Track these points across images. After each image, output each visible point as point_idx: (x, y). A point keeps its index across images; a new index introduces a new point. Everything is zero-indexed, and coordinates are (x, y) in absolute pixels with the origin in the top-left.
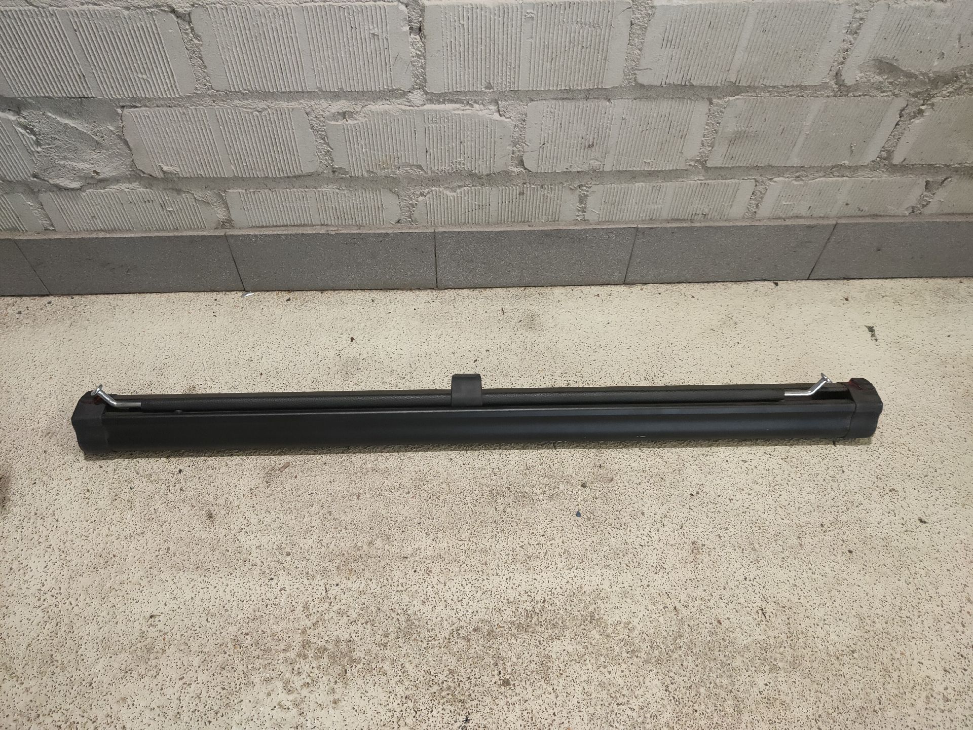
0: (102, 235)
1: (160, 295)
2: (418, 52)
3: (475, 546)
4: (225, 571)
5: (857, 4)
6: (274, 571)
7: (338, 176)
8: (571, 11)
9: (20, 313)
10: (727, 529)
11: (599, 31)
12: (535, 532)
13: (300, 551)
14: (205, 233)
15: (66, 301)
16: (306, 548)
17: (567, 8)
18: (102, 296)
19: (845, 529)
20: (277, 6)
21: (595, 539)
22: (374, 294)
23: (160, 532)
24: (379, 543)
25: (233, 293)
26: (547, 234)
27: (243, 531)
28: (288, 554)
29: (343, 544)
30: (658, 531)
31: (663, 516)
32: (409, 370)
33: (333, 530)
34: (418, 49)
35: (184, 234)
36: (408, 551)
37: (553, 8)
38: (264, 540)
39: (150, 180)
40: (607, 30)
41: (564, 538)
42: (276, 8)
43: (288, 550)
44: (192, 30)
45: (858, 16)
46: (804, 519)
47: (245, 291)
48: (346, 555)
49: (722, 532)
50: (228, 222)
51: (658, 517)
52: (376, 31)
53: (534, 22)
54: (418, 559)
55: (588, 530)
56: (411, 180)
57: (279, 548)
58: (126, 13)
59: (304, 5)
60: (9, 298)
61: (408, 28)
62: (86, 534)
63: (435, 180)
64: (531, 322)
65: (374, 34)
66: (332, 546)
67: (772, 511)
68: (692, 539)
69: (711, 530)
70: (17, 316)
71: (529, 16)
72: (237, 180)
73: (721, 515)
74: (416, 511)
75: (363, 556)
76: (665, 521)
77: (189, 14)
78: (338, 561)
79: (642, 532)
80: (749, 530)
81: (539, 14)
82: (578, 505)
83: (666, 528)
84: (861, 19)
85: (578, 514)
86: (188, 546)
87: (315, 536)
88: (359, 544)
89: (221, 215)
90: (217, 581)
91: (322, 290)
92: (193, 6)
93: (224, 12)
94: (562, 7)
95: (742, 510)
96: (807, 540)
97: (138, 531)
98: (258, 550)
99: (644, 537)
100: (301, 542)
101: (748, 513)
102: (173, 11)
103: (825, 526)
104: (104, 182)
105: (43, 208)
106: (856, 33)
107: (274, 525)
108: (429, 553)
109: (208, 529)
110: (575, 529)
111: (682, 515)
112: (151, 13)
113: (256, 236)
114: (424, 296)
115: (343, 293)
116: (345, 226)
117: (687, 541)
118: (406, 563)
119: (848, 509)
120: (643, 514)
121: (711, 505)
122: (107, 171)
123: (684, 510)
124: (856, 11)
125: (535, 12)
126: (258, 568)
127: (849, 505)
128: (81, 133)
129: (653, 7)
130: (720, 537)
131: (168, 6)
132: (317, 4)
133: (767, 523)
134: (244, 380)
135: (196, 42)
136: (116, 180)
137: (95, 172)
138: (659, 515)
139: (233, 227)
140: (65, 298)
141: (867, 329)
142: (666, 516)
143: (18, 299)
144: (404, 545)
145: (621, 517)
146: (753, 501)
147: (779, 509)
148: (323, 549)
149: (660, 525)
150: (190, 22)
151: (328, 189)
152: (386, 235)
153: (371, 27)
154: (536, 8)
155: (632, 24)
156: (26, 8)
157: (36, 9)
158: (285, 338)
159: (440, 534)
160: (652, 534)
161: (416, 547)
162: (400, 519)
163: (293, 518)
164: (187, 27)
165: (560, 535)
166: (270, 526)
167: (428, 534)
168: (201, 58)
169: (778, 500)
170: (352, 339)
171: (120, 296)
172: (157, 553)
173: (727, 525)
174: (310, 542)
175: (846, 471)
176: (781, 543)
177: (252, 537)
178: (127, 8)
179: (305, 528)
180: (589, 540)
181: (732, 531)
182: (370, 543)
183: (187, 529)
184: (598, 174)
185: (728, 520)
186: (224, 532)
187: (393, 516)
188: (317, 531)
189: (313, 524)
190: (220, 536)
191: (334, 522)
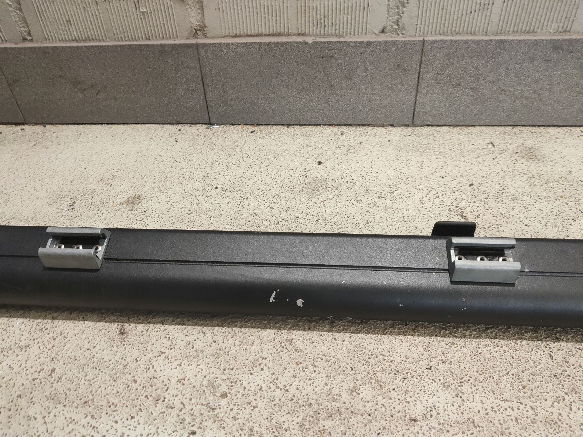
4: (124, 413)
6: (198, 420)
13: (242, 392)
14: (177, 42)
15: (39, 129)
16: (253, 389)
22: (343, 129)
23: (50, 346)
24: (366, 392)
25: (198, 125)
27: (163, 356)
28: (224, 395)
29: (309, 388)
33: (295, 366)
35: (155, 42)
36: (418, 410)
38: (191, 371)
43: (224, 388)
47: (211, 124)
48: (315, 407)
50: (200, 30)
54: (434, 424)
57: (212, 385)
66: (292, 390)
75: (343, 410)
78: (302, 415)
86: (80, 369)
87: (266, 372)
88: (335, 391)
89: (194, 20)
90: (108, 427)
91: (288, 125)
98: (179, 385)
100: (246, 378)
105: (20, 10)
107: (208, 351)
108: (454, 417)
109: (115, 349)
113: (227, 45)
116: (324, 36)
118: (417, 429)
126: (175, 412)
139: (205, 36)
140: (38, 127)
144: (409, 399)
148: (279, 393)
152: (369, 43)
158: (247, 160)
159: (466, 388)
161: (430, 404)
162: (397, 360)
163: (237, 343)
166: (202, 351)
167: (446, 387)
170: (320, 163)
172: (36, 375)
174: (259, 380)
177: (175, 364)
179: (252, 358)
182: (353, 391)
183: (86, 347)
186: (136, 354)
187: (386, 353)
188: (271, 365)
189: (265, 355)
190: (128, 360)
191: (296, 355)
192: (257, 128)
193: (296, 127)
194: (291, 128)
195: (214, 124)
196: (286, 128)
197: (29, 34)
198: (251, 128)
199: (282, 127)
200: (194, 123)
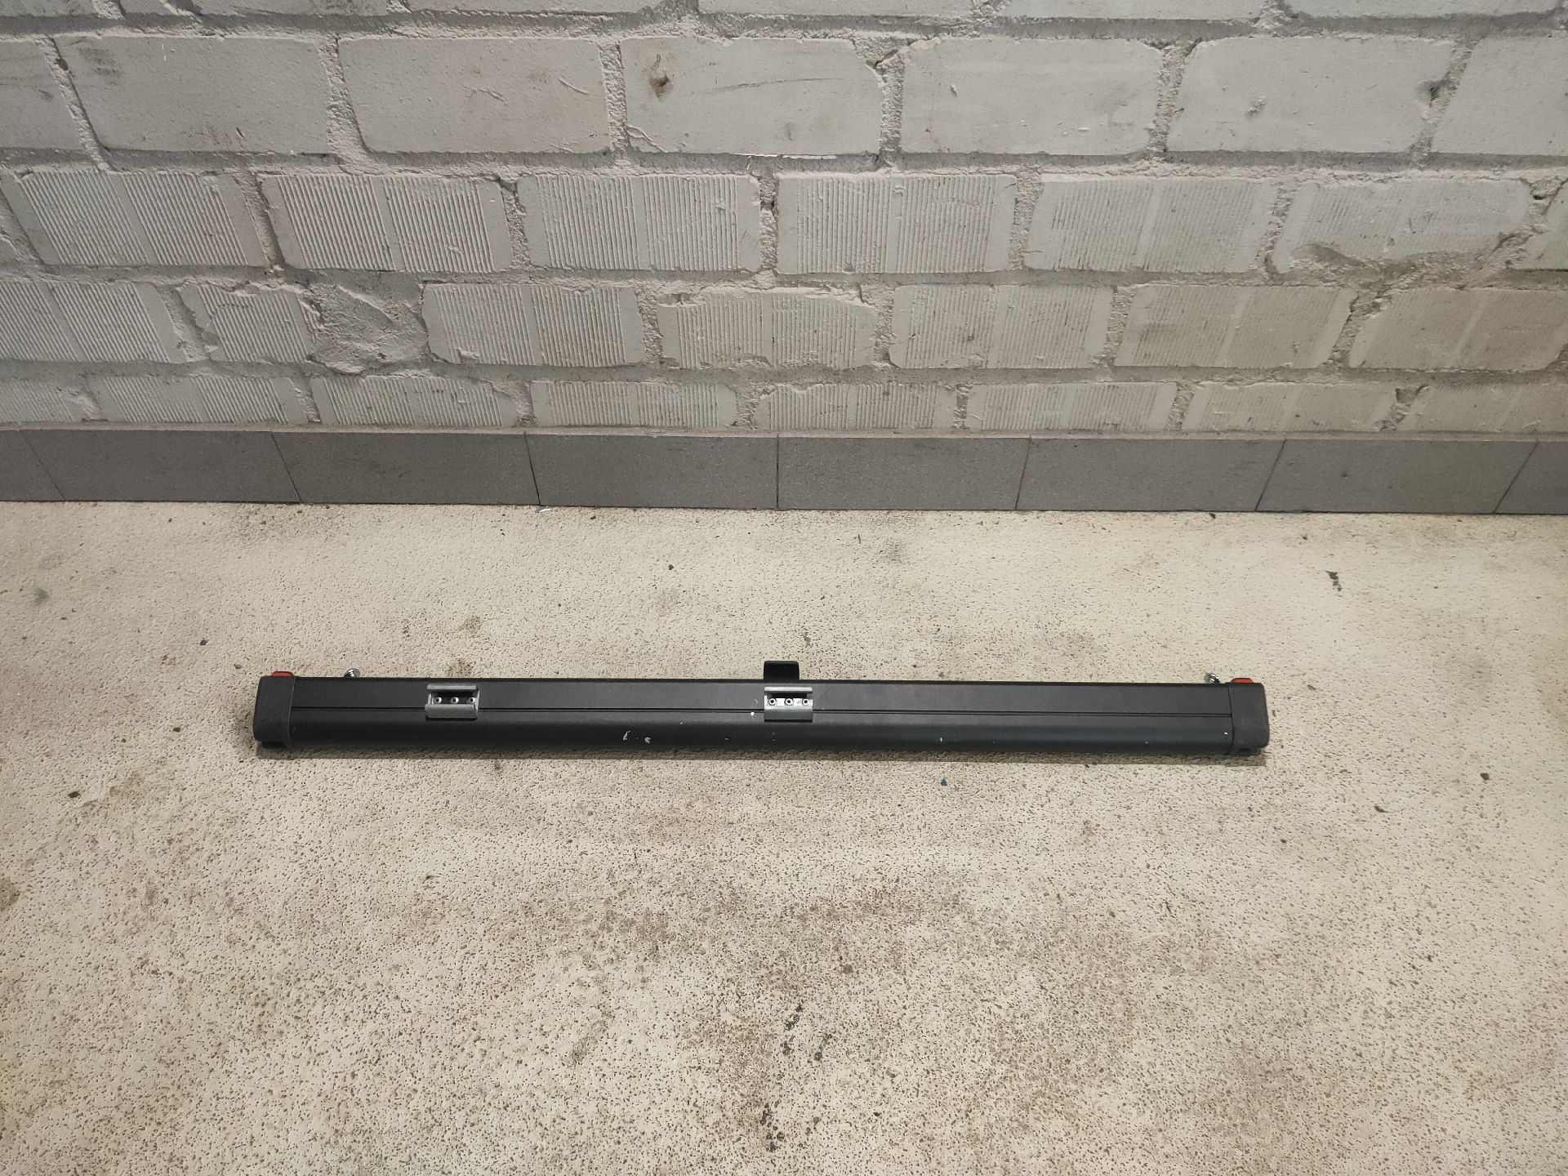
0: (376, 430)
1: (435, 507)
2: (769, 229)
3: (815, 814)
4: (516, 830)
5: (1282, 184)
6: (573, 832)
7: (665, 367)
8: (946, 187)
9: (264, 523)
10: (1129, 808)
11: (978, 208)
12: (889, 800)
13: (604, 810)
14: (500, 432)
15: (320, 510)
16: (612, 808)
17: (942, 184)
18: (363, 507)
19: (1279, 815)
20: (614, 177)
21: (963, 812)
22: (699, 514)
23: (437, 782)
24: (698, 805)
25: (525, 507)
26: (918, 444)
27: (537, 785)
28: (591, 814)
29: (655, 805)
30: (1042, 806)
31: (1049, 790)
32: (740, 605)
33: (645, 788)
34: (769, 226)
35: (475, 432)
36: (735, 817)
37: (926, 182)
38: (562, 797)
39: (441, 366)
40: (989, 208)
41: (925, 810)
42: (613, 180)
43: (590, 809)
44: (517, 200)
45: (1283, 196)
46: (1227, 801)
47: (541, 505)
48: (660, 817)
49: (1122, 812)
50: (529, 420)
51: (1042, 791)
52: (723, 205)
53: (904, 198)
54: (745, 825)
55: (955, 802)
56: (752, 374)
57: (579, 806)
58: (446, 181)
59: (643, 176)
60: (251, 505)
61: (759, 202)
62: (349, 782)
63: (782, 375)
64: (895, 553)
65: (720, 209)
66: (643, 807)
67: (1188, 789)
68: (1085, 817)
69: (1109, 808)
70: (261, 526)
71: (898, 191)
72: (545, 370)
73: (1122, 791)
74: (745, 771)
75: (680, 820)
76: (1052, 795)
77: (515, 184)
78: (650, 825)
79: (1022, 807)
80: (1157, 810)
81: (910, 190)
82: (944, 772)
83: (1053, 804)
84: (1288, 200)
85: (944, 783)
86: (471, 799)
87: (622, 794)
88: (676, 806)
89: (522, 410)
90: (505, 841)
91: (635, 508)
92: (521, 175)
93: (554, 182)
94: (936, 183)
95: (1149, 787)
96: (1229, 825)
97: (412, 781)
98: (554, 808)
99: (1025, 813)
100: (606, 800)
101: (1156, 791)
102: (498, 180)
103: (1254, 810)
104: (387, 367)
105: (311, 396)
106: (1284, 214)
107: (574, 780)
108: (759, 820)
109: (495, 782)
110: (939, 800)
111: (1073, 790)
112: (474, 182)
113: (561, 437)
114: (761, 518)
115: (660, 512)
116: (670, 428)
117: (1077, 819)
118: (732, 829)
119: (1285, 791)
120: (1024, 786)
121: (1110, 779)
122: (394, 355)
123: (1076, 783)
124: (1281, 191)
125: (905, 188)
126: (554, 827)
127: (1286, 786)
128: (373, 309)
129: (1040, 184)
130: (1119, 817)
131: (493, 175)
132: (659, 176)
133: (1180, 803)
134: (539, 611)
135: (519, 213)
136: (404, 365)
137: (380, 355)
138: (1045, 787)
139: (534, 425)
140: (319, 507)
141: (1328, 575)
142: (1053, 789)
143: (262, 507)
144: (729, 809)
145: (996, 788)
146: (1164, 777)
147: (1196, 786)
148: (632, 810)
149: (1044, 799)
150: (514, 193)
151: (653, 383)
152: (719, 439)
153: (717, 201)
154: (905, 183)
155: (1017, 202)
156: (339, 175)
157: (349, 176)
158: (589, 563)
159: (773, 800)
160: (1035, 810)
161: (744, 812)
162: (725, 779)
163: (597, 771)
164: (512, 197)
165: (920, 806)
166: (569, 780)
167: (759, 798)
168: (522, 231)
169: (1196, 776)
170: (671, 567)
171: (386, 507)
172: (434, 807)
173: (1128, 804)
174: (617, 801)
175: (1286, 746)
176: (1197, 828)
177: (548, 792)
178: (448, 177)
179: (611, 784)
180: (956, 813)
181: (1135, 810)
182: (689, 805)
183: (470, 781)
184: (979, 372)
185: (1130, 797)
186: (514, 785)
187: (717, 775)
188: (625, 788)
189: (620, 781)
190: (508, 790)
191: (646, 780)
192: (597, 512)
193: (645, 510)
194: (639, 512)
195: (543, 506)
196: (632, 511)
197: (318, 417)
198: (591, 512)
199: (629, 510)
200: (520, 504)
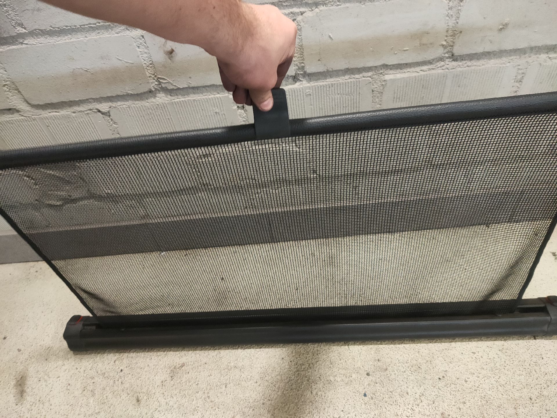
0: (78, 228)
1: (113, 256)
5: (519, 65)
8: (333, 88)
10: (464, 403)
11: (352, 97)
12: (337, 408)
14: (135, 223)
21: (376, 412)
22: (236, 248)
23: (109, 411)
25: (154, 252)
30: (418, 405)
34: (243, 118)
37: (322, 87)
40: (358, 96)
41: (356, 412)
42: (158, 105)
44: (112, 120)
45: (520, 72)
52: (217, 110)
53: (312, 97)
55: (372, 406)
59: (173, 101)
61: (236, 107)
65: (216, 113)
68: (441, 410)
73: (460, 393)
76: (423, 398)
77: (109, 112)
79: (408, 407)
84: (523, 73)
85: (365, 395)
87: (199, 413)
91: (205, 248)
92: (110, 107)
93: (128, 109)
94: (328, 87)
95: (474, 389)
101: (478, 391)
102: (99, 111)
103: (533, 400)
109: (136, 409)
110: (363, 406)
111: (433, 394)
112: (88, 114)
114: (265, 247)
121: (453, 386)
122: (76, 195)
123: (435, 390)
124: (519, 69)
125: (311, 91)
129: (385, 81)
131: (97, 109)
132: (181, 100)
135: (115, 126)
136: (81, 199)
137: (69, 196)
138: (418, 394)
141: (551, 255)
142: (423, 394)
145: (393, 396)
149: (419, 401)
150: (110, 116)
153: (214, 109)
154: (311, 88)
155: (373, 91)
156: (20, 118)
157: (25, 118)
163: (187, 401)
164: (109, 119)
165: (353, 410)
168: (119, 134)
170: (222, 278)
178: (74, 112)
180: (373, 413)
183: (124, 410)
189: (198, 405)
190: (143, 414)
191: (211, 404)
192: (187, 252)
193: (210, 248)
194: (207, 250)
195: (163, 251)
198: (184, 252)
199: (202, 249)
